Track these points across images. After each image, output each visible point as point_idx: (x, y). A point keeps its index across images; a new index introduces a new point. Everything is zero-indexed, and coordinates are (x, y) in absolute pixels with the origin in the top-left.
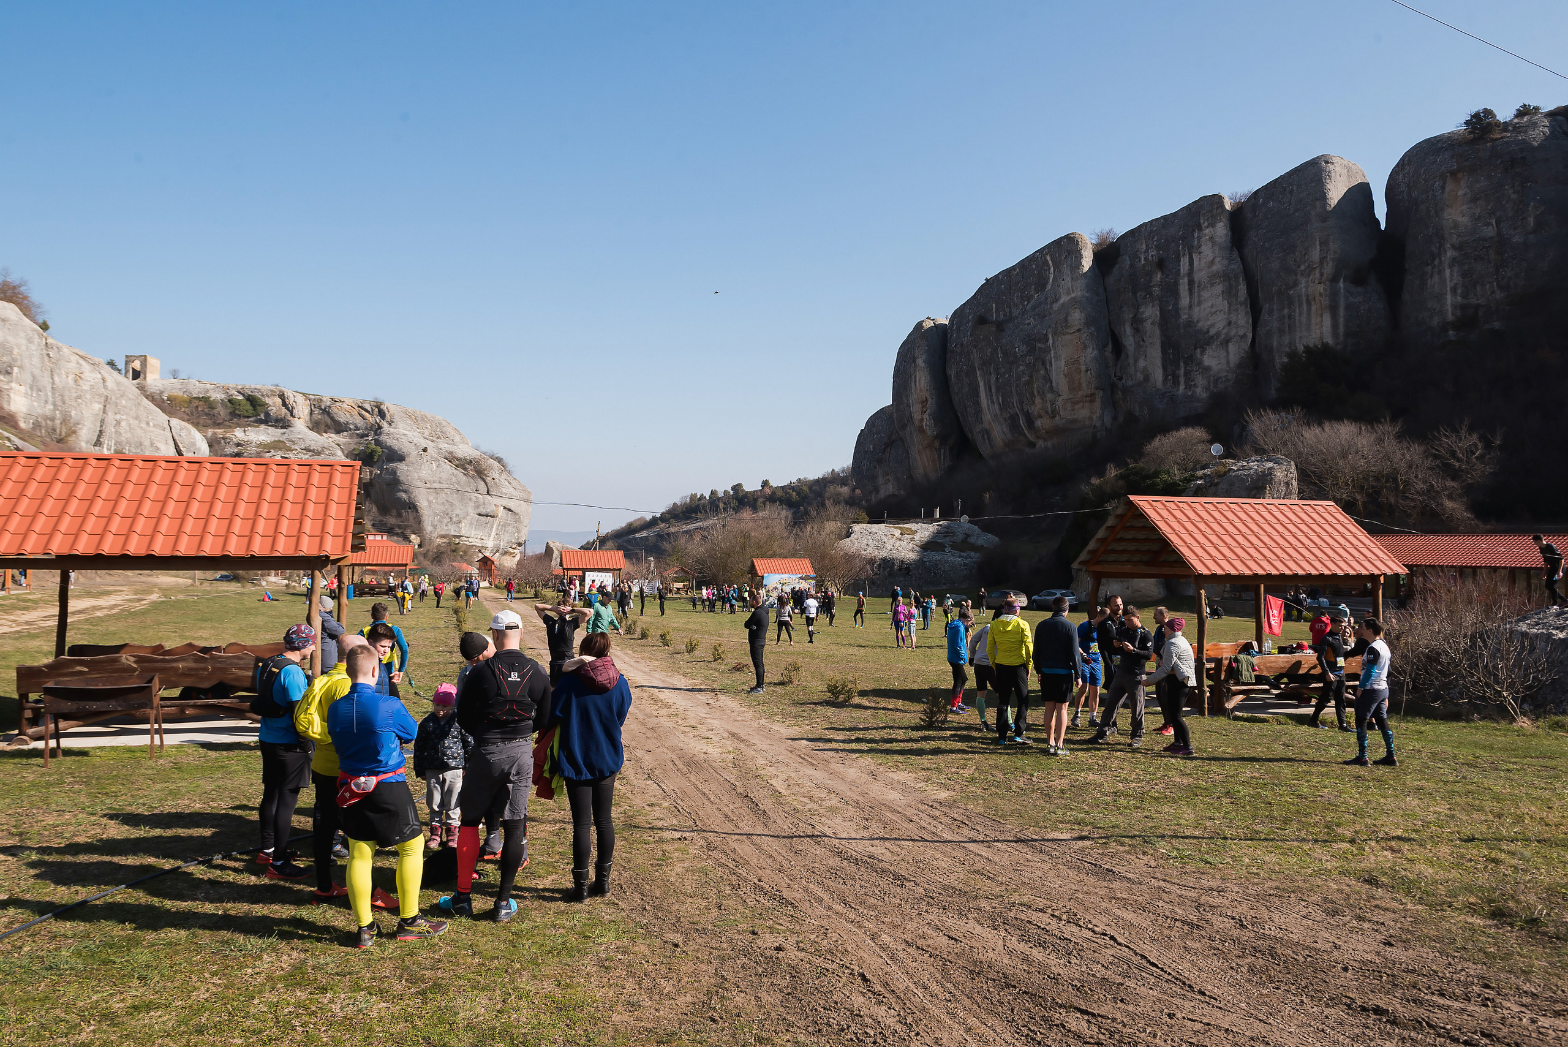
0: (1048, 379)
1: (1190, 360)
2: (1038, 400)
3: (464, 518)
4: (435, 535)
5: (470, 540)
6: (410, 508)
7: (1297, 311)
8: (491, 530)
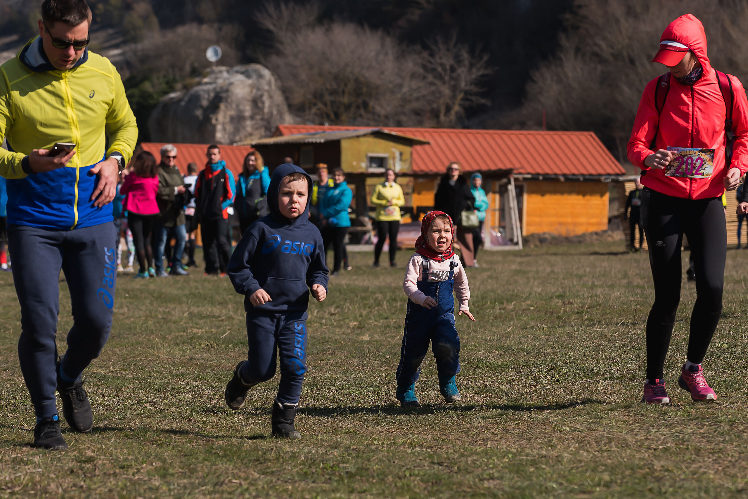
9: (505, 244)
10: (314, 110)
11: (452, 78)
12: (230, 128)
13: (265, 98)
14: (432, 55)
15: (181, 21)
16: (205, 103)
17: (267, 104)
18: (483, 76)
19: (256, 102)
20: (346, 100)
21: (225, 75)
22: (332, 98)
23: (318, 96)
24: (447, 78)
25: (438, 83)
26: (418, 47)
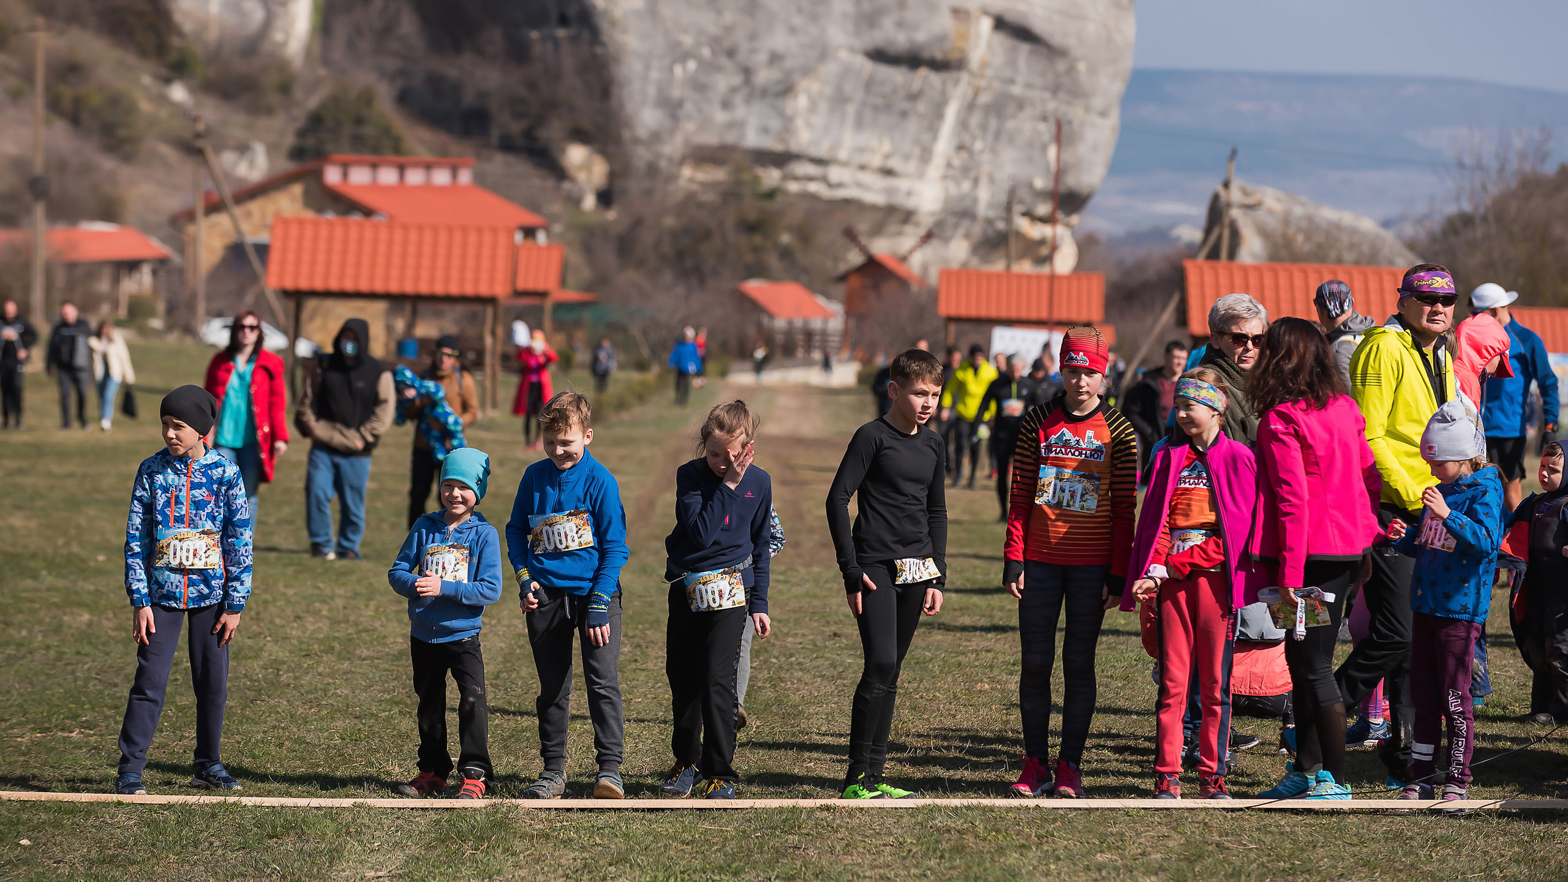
3: (807, 71)
4: (673, 147)
5: (835, 173)
6: (564, 21)
8: (933, 129)
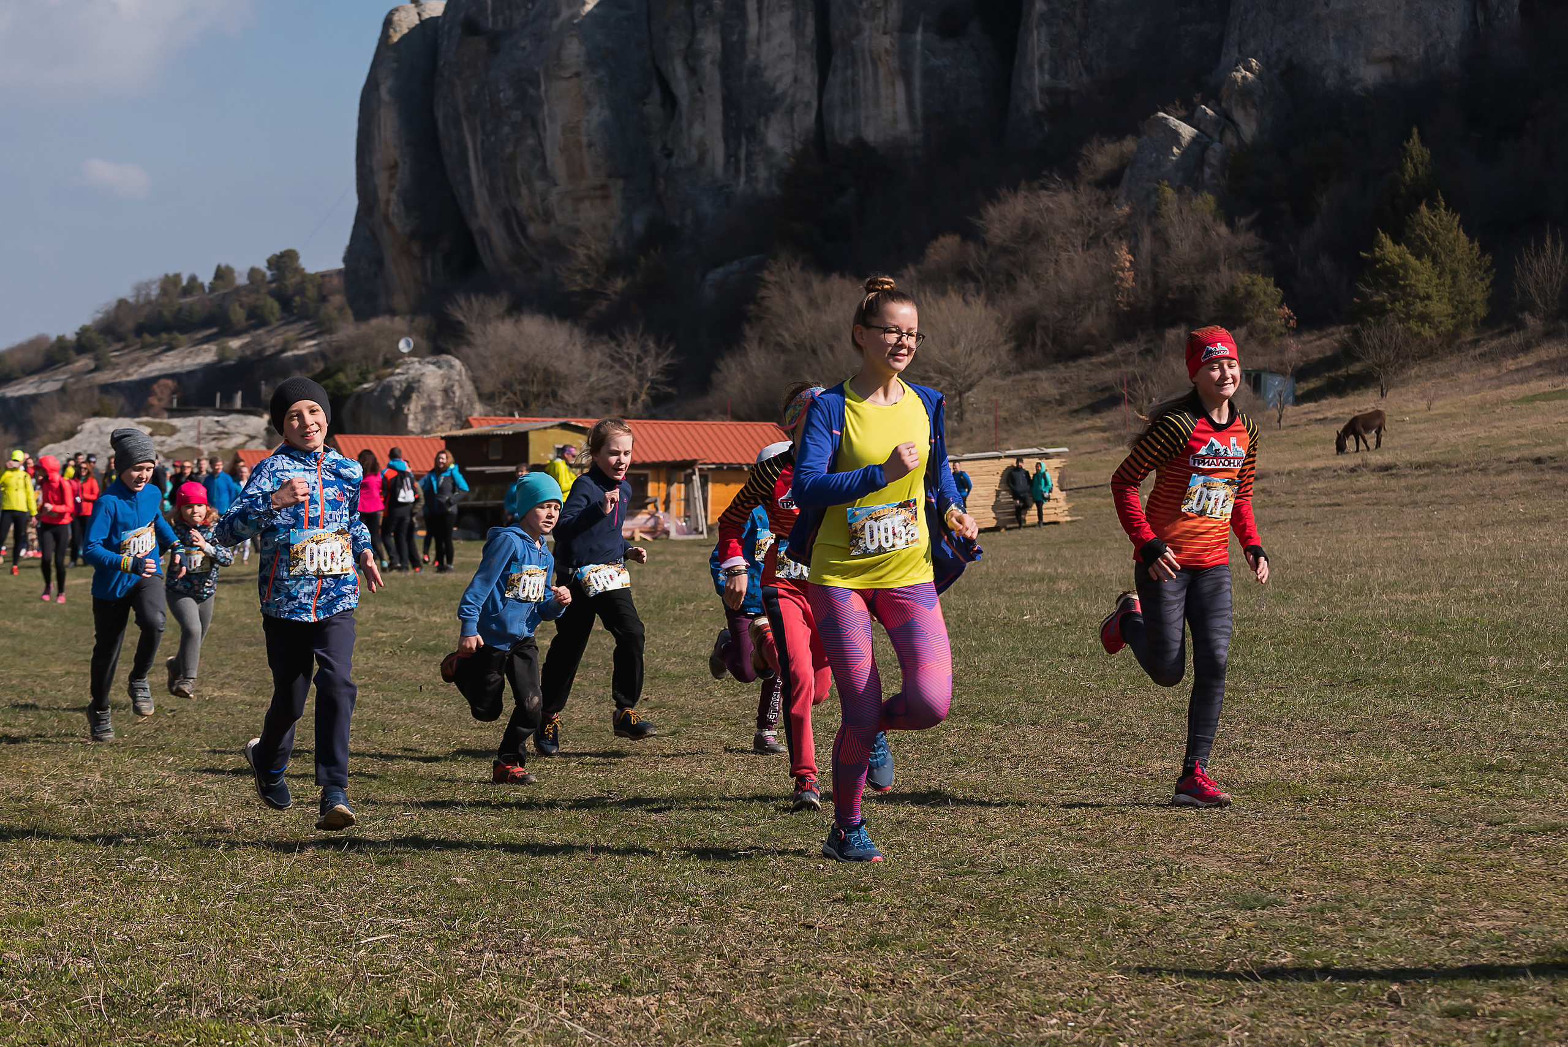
0: (539, 154)
1: (753, 133)
2: (524, 191)
7: (861, 73)
9: (690, 534)
10: (503, 400)
11: (638, 368)
12: (421, 417)
13: (456, 388)
14: (619, 345)
15: (375, 314)
16: (397, 393)
17: (458, 394)
18: (669, 365)
19: (447, 392)
20: (535, 389)
21: (417, 365)
22: (521, 388)
23: (507, 385)
24: (634, 367)
25: (626, 372)
26: (605, 337)
